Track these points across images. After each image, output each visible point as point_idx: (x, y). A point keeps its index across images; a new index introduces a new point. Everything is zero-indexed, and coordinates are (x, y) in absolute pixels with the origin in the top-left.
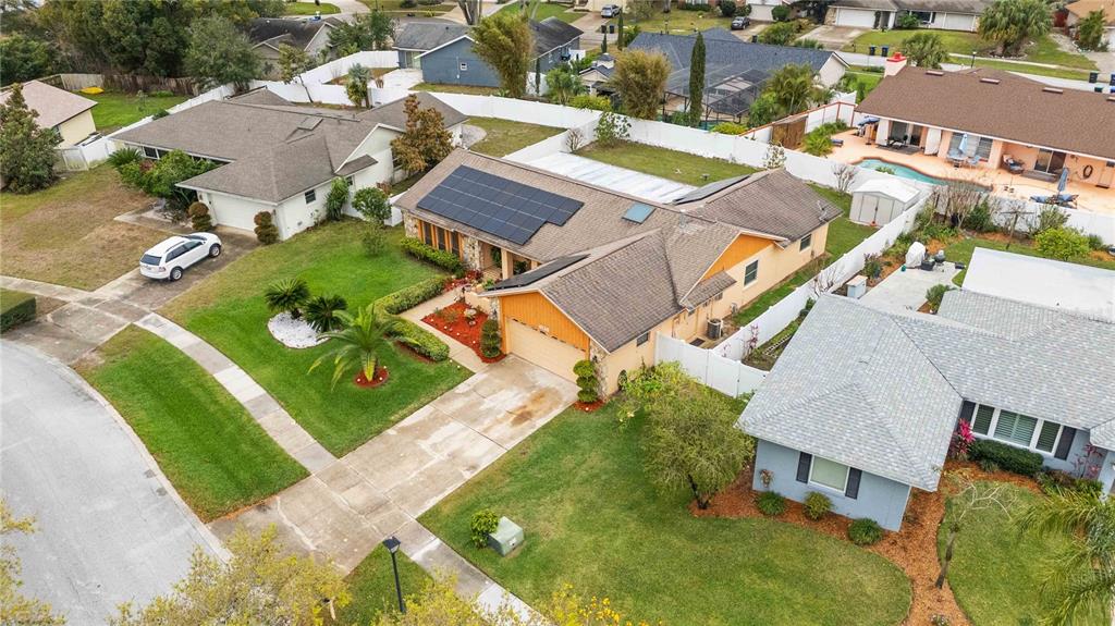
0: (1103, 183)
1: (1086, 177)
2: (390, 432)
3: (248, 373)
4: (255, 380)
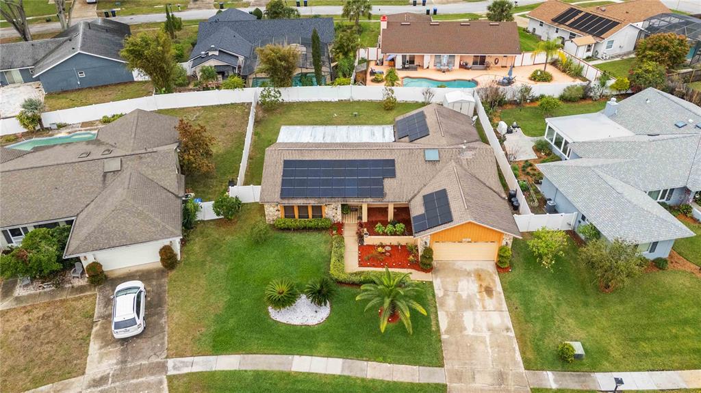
0: (504, 65)
1: (496, 63)
2: (444, 337)
3: (312, 356)
4: (324, 357)
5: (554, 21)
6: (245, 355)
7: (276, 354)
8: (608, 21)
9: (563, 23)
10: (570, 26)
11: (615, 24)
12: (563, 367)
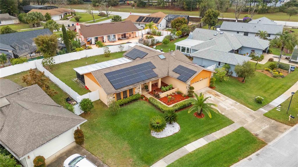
1: (130, 36)
2: (223, 114)
3: (190, 143)
4: (195, 141)
5: (137, 21)
6: (164, 158)
7: (176, 150)
8: (156, 18)
9: (141, 21)
10: (144, 22)
11: (160, 18)
12: (262, 106)
